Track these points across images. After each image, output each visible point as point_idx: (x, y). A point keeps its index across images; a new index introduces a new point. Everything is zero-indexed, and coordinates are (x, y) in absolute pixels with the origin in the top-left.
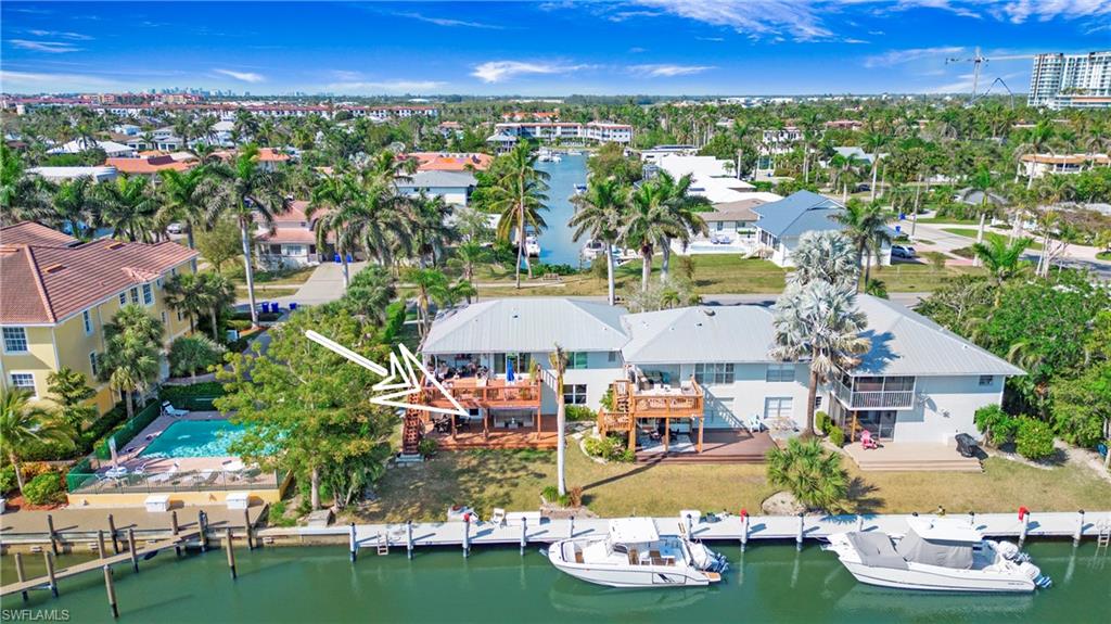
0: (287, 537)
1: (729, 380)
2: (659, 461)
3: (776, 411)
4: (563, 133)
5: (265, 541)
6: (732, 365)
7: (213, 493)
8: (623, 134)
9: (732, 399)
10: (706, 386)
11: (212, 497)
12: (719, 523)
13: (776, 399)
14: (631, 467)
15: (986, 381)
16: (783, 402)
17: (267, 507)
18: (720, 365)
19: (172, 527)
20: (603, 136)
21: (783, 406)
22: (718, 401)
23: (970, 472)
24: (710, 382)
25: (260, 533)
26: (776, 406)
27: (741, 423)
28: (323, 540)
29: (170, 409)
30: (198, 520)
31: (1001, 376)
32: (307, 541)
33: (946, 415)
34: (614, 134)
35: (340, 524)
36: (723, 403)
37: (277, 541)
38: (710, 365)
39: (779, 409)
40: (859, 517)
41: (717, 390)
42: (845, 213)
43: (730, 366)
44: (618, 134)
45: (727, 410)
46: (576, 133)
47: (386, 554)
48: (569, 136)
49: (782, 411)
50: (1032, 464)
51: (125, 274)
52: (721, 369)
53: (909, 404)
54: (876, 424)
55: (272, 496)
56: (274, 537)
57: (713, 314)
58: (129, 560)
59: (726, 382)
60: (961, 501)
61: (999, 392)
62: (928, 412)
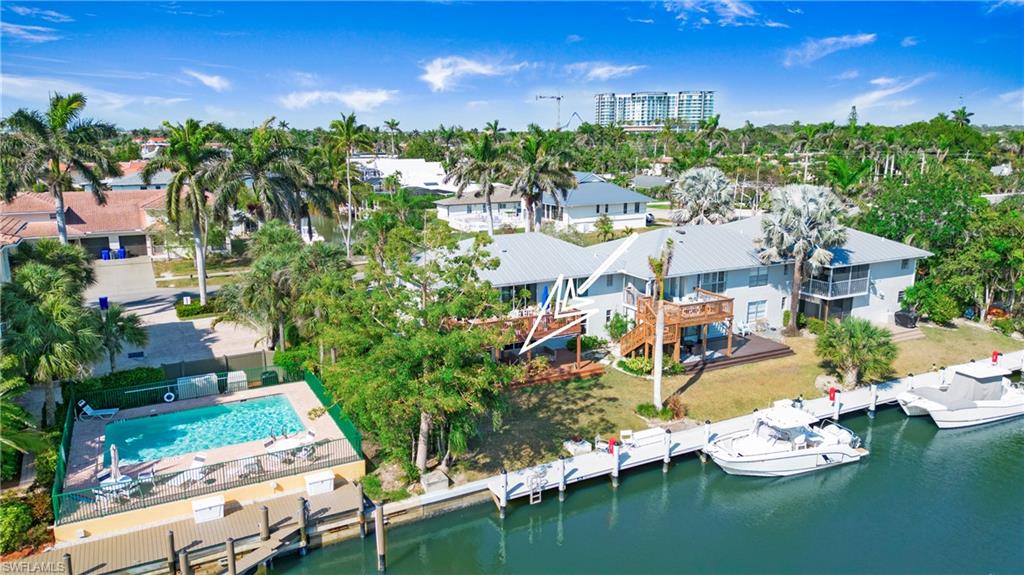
0: (404, 512)
1: (721, 289)
2: (702, 370)
3: (754, 315)
7: (279, 481)
11: (279, 488)
13: (755, 303)
17: (356, 484)
18: (714, 276)
26: (755, 310)
28: (447, 507)
29: (88, 410)
31: (914, 259)
32: (429, 513)
33: (882, 297)
35: (461, 483)
38: (706, 277)
39: (757, 312)
47: (539, 501)
49: (758, 315)
52: (715, 279)
53: (864, 290)
57: (684, 232)
59: (719, 291)
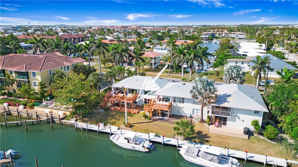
0: (67, 122)
1: (183, 102)
2: (157, 120)
3: (196, 113)
4: (225, 35)
5: (63, 123)
6: (184, 98)
8: (243, 36)
9: (183, 108)
10: (177, 103)
11: (58, 112)
12: (159, 138)
13: (196, 109)
14: (149, 121)
15: (256, 112)
16: (198, 111)
17: (67, 116)
18: (180, 98)
19: (46, 116)
20: (236, 36)
21: (198, 112)
22: (180, 108)
23: (243, 139)
24: (178, 102)
25: (62, 121)
26: (196, 112)
27: (186, 115)
30: (50, 116)
31: (262, 112)
32: (71, 124)
33: (243, 121)
34: (240, 36)
35: (77, 122)
36: (181, 108)
37: (65, 123)
38: (178, 98)
39: (197, 112)
40: (194, 143)
41: (180, 105)
42: (255, 60)
43: (183, 99)
44: (241, 36)
45: (183, 111)
46: (229, 35)
47: (82, 130)
48: (227, 36)
49: (198, 113)
50: (269, 141)
51: (63, 63)
52: (181, 99)
53: (230, 116)
54: (223, 121)
55: (68, 114)
56: (65, 122)
57: (185, 84)
58: (36, 121)
59: (182, 103)
60: (234, 146)
61: (261, 116)
62: (237, 119)
